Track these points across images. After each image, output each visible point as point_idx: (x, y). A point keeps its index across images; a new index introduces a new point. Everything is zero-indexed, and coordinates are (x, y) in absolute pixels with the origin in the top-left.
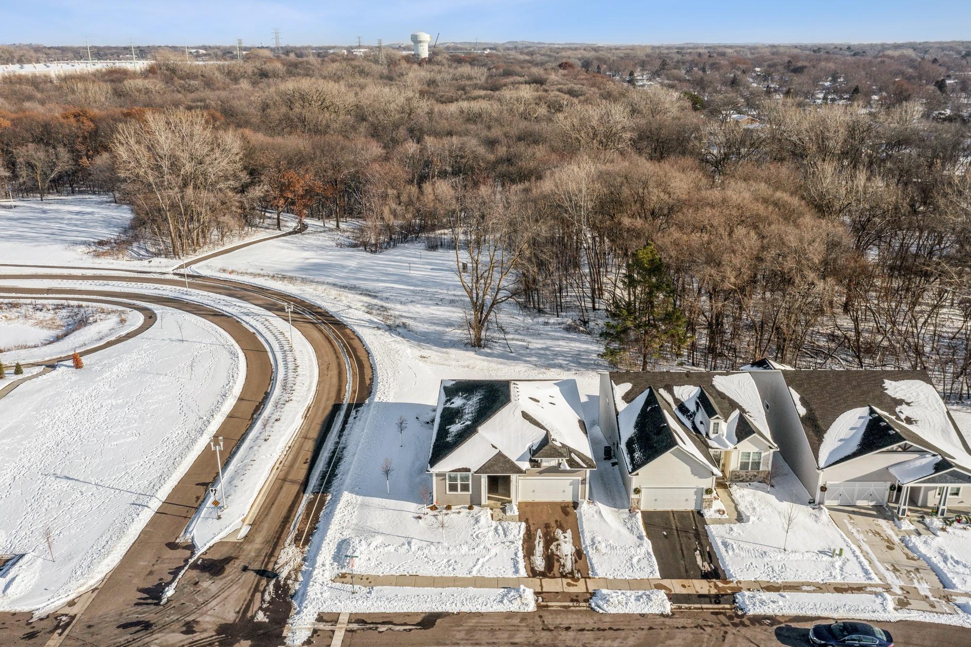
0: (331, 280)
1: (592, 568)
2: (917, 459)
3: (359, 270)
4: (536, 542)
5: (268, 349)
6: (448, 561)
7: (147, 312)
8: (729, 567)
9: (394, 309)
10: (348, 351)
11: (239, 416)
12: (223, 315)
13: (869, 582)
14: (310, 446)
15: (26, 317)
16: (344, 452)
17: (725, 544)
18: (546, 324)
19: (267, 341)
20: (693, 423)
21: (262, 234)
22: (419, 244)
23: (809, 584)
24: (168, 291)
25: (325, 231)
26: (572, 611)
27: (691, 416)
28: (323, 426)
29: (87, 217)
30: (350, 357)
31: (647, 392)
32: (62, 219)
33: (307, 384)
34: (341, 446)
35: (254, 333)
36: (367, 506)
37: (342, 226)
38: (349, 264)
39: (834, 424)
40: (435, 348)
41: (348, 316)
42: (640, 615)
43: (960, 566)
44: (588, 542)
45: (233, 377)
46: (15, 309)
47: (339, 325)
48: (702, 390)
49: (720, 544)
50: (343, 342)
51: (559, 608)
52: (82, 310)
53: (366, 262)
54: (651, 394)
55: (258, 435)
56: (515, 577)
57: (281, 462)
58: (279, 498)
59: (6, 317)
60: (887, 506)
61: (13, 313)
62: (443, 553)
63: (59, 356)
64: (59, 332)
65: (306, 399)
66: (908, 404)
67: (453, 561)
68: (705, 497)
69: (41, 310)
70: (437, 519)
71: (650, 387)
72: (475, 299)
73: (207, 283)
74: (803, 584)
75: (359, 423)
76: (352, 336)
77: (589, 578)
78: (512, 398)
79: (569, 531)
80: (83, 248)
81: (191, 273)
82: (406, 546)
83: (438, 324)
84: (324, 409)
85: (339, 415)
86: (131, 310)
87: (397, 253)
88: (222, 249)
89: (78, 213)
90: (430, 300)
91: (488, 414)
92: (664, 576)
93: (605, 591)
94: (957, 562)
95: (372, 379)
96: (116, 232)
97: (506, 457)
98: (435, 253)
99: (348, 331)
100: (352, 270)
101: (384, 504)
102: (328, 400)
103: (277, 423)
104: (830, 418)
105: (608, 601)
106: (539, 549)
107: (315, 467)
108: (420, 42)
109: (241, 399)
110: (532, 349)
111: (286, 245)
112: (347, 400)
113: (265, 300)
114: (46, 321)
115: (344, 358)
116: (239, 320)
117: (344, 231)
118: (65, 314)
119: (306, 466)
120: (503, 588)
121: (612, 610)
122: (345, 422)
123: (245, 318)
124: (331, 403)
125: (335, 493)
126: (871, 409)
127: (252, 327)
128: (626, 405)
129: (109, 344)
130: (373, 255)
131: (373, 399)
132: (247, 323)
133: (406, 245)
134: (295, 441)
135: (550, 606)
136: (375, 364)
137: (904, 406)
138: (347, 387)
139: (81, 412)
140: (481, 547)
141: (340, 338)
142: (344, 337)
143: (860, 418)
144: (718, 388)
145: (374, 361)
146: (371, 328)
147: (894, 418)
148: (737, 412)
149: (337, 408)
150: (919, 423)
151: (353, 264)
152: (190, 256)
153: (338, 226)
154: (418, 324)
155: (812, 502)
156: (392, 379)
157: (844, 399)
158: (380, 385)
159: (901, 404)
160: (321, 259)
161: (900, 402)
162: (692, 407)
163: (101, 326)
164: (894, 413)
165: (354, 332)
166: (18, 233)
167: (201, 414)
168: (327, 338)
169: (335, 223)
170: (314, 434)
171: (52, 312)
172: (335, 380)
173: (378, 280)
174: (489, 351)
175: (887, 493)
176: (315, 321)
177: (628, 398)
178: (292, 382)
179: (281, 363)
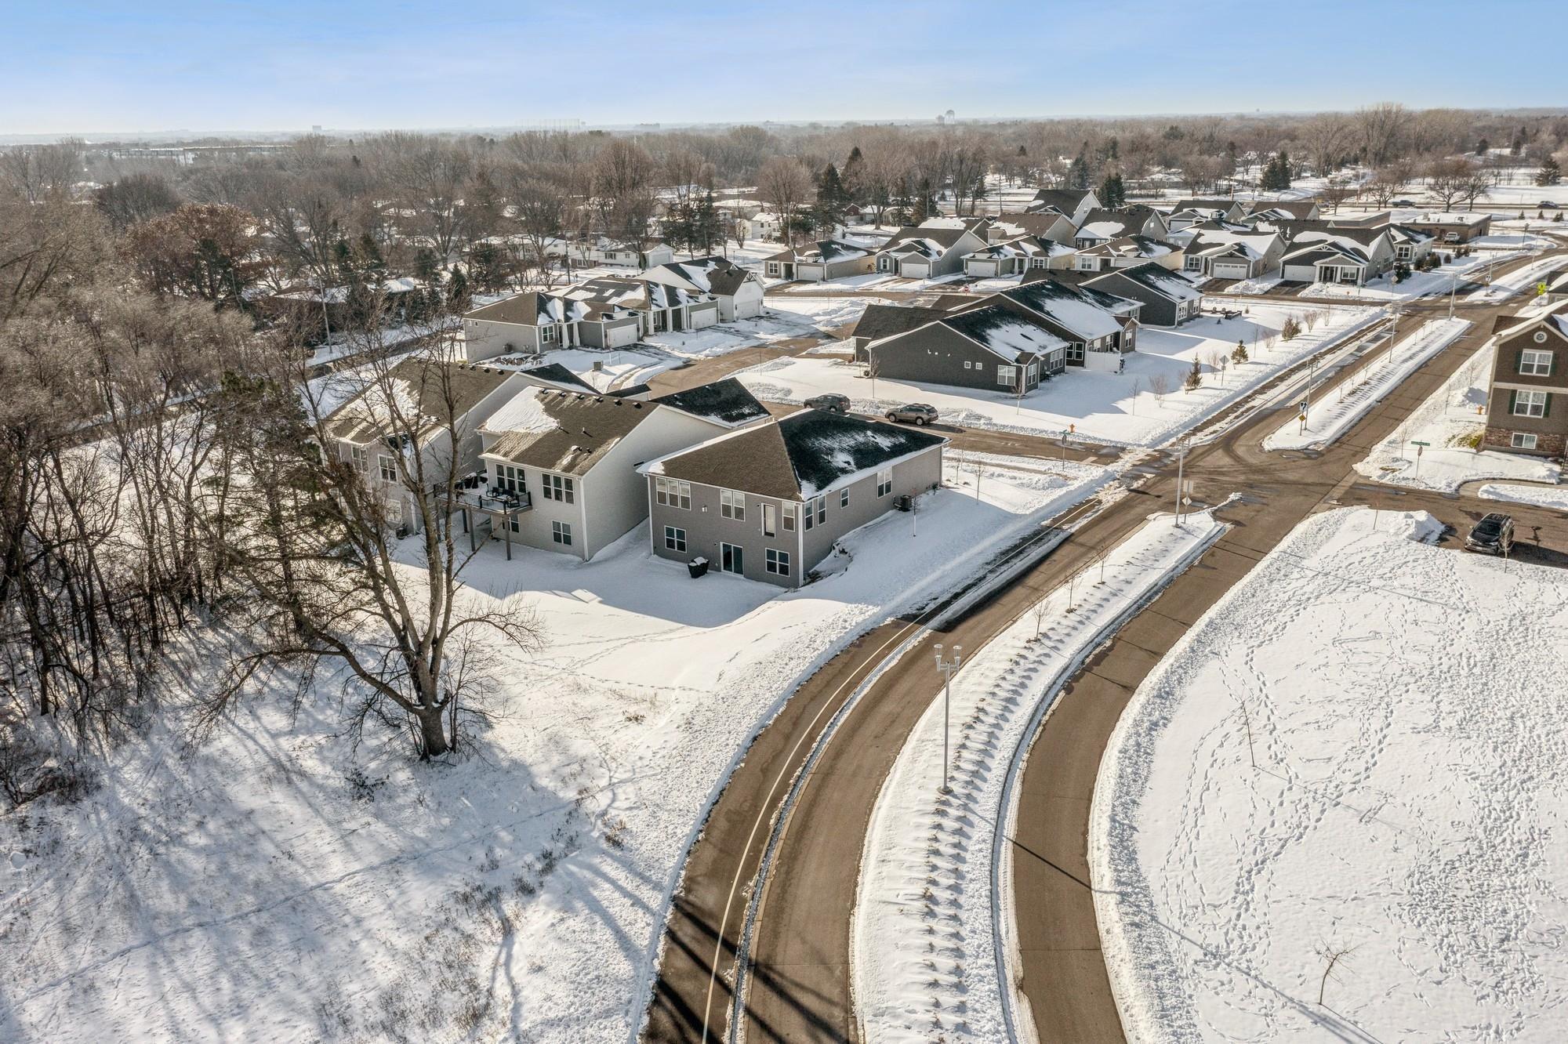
11: (1143, 653)
14: (1033, 580)
28: (992, 603)
34: (990, 567)
55: (1113, 600)
75: (936, 590)
109: (1128, 691)
122: (956, 596)
124: (953, 637)
178: (1003, 684)
179: (997, 766)
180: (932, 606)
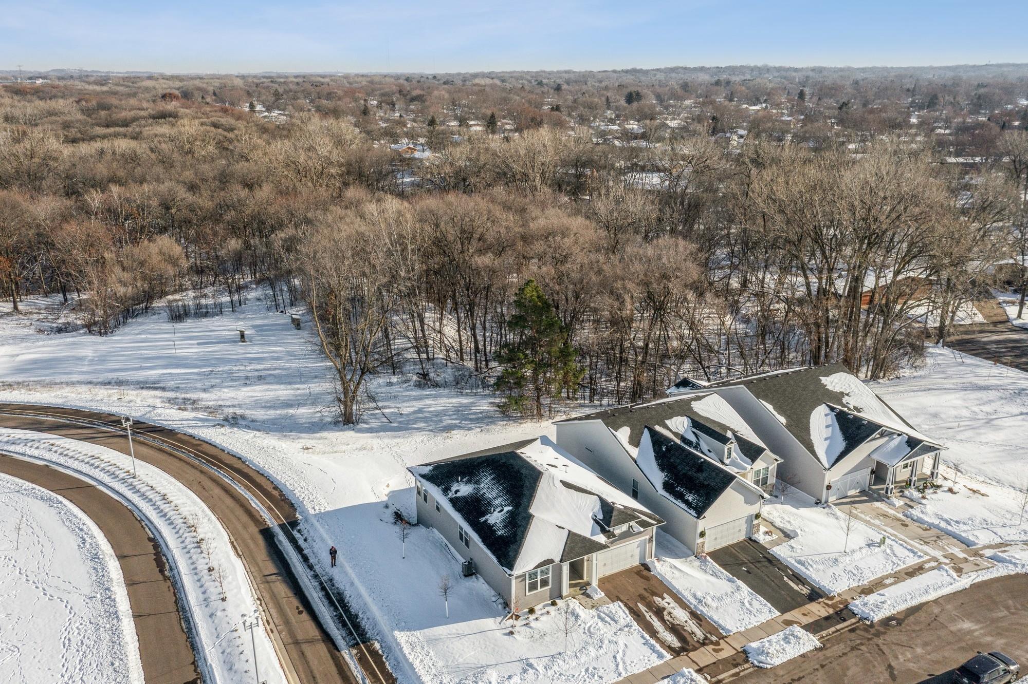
1: (720, 625)
2: (888, 442)
3: (103, 359)
4: (648, 618)
5: (94, 483)
6: (587, 670)
8: (822, 584)
9: (202, 400)
10: (210, 462)
13: (922, 560)
14: (282, 589)
16: (336, 585)
17: (799, 562)
18: (390, 384)
19: (78, 472)
22: (156, 317)
23: (887, 577)
26: (745, 676)
27: (696, 446)
28: (272, 559)
30: (219, 467)
31: (646, 431)
33: (199, 514)
34: (324, 579)
35: (49, 466)
36: (435, 640)
37: (22, 307)
38: (82, 354)
39: (811, 425)
41: (162, 418)
42: (801, 656)
43: (961, 525)
44: (693, 601)
45: (82, 530)
47: (162, 431)
48: (691, 419)
49: (796, 564)
50: (190, 452)
51: (731, 679)
53: (102, 347)
54: (654, 433)
55: (202, 597)
56: (662, 662)
57: (267, 621)
58: (314, 668)
60: (870, 489)
62: (574, 664)
65: (220, 534)
66: (847, 395)
67: (591, 668)
68: (756, 522)
70: (530, 627)
71: (646, 427)
74: (884, 578)
76: (195, 442)
77: (726, 637)
78: (540, 469)
79: (665, 595)
82: (531, 671)
83: (274, 407)
84: (254, 540)
85: (279, 541)
87: (136, 332)
90: (233, 380)
92: (783, 611)
93: (754, 645)
94: (957, 522)
95: (276, 488)
97: (580, 536)
98: (182, 324)
99: (182, 437)
100: (93, 360)
101: (454, 631)
104: (805, 421)
105: (768, 653)
106: (657, 624)
107: (320, 616)
109: (122, 556)
110: (407, 415)
112: (271, 522)
113: (21, 418)
115: (212, 470)
116: (4, 453)
117: (26, 314)
119: (305, 616)
120: (663, 678)
121: (777, 661)
122: (299, 549)
123: (12, 448)
124: (254, 530)
125: (378, 638)
126: (829, 406)
127: (35, 458)
128: (637, 450)
130: (104, 338)
131: (305, 512)
132: (23, 455)
135: (723, 679)
136: (262, 469)
137: (846, 397)
138: (253, 505)
140: (606, 642)
141: (182, 448)
142: (184, 445)
143: (827, 415)
144: (700, 414)
146: (209, 427)
147: (846, 409)
148: (730, 434)
149: (267, 534)
150: (864, 410)
151: (87, 353)
153: (16, 308)
155: (818, 503)
156: (304, 484)
157: (804, 401)
158: (296, 494)
160: (35, 353)
161: (841, 394)
162: (691, 438)
164: (844, 405)
165: (191, 437)
167: (87, 591)
168: (162, 450)
169: (11, 305)
170: (270, 567)
172: (229, 501)
173: (141, 368)
174: (366, 426)
175: (868, 478)
176: (123, 433)
177: (635, 441)
179: (129, 494)
180: (298, 536)
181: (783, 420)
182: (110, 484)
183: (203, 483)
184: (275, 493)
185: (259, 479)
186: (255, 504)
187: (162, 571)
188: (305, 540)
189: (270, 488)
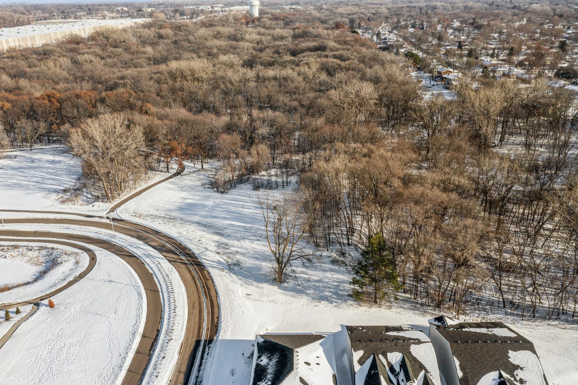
0: (197, 219)
3: (214, 208)
5: (160, 290)
7: (90, 252)
10: (205, 292)
11: (142, 352)
12: (135, 257)
15: (22, 255)
18: (321, 256)
19: (159, 281)
20: (398, 380)
21: (158, 177)
22: (249, 185)
24: (103, 234)
25: (194, 172)
27: (397, 375)
29: (57, 166)
30: (206, 297)
31: (372, 357)
32: (43, 168)
33: (181, 323)
34: (199, 380)
35: (152, 274)
37: (206, 166)
38: (208, 204)
40: (255, 283)
41: (205, 258)
45: (139, 316)
46: (16, 250)
47: (200, 266)
48: (403, 357)
50: (202, 283)
52: (55, 251)
53: (218, 201)
54: (374, 360)
55: (152, 371)
59: (11, 255)
61: (15, 252)
63: (41, 296)
64: (41, 268)
65: (180, 338)
66: (522, 369)
69: (31, 250)
71: (374, 354)
72: (278, 256)
73: (126, 226)
75: (210, 359)
76: (208, 278)
78: (295, 366)
80: (54, 196)
81: (117, 217)
84: (191, 345)
86: (82, 251)
88: (135, 192)
89: (52, 162)
90: (254, 236)
91: (281, 378)
95: (218, 317)
96: (74, 179)
98: (258, 192)
99: (205, 272)
100: (210, 208)
102: (192, 337)
103: (164, 361)
104: (476, 379)
108: (253, 6)
109: (144, 336)
110: (311, 282)
111: (173, 186)
112: (203, 338)
114: (34, 258)
115: (203, 298)
116: (144, 262)
118: (44, 253)
122: (202, 358)
123: (147, 260)
124: (195, 339)
126: (500, 373)
127: (151, 268)
128: (360, 367)
129: (71, 284)
130: (222, 196)
131: (218, 336)
132: (148, 265)
133: (242, 185)
134: (174, 375)
137: (519, 370)
139: (53, 351)
141: (201, 280)
142: (203, 277)
143: (494, 380)
144: (413, 354)
145: (220, 301)
146: (219, 269)
147: (512, 379)
148: (423, 372)
149: (198, 342)
150: (527, 383)
151: (210, 203)
152: (116, 200)
153: (202, 166)
154: (246, 259)
156: (229, 319)
157: (484, 365)
158: (222, 324)
159: (517, 369)
160: (192, 199)
161: (517, 367)
162: (397, 368)
163: (65, 266)
164: (513, 376)
165: (209, 273)
166: (18, 182)
167: (121, 351)
168: (193, 278)
169: (201, 164)
170: (184, 369)
171: (37, 251)
172: (197, 318)
173: (224, 218)
174: (286, 285)
176: (186, 262)
177: (361, 362)
178: (173, 322)
179: (167, 303)
180: (207, 350)
181: (460, 374)
182: (164, 293)
183: (195, 305)
184: (216, 320)
185: (216, 310)
186: (205, 325)
187: (150, 350)
188: (208, 354)
189: (216, 316)
